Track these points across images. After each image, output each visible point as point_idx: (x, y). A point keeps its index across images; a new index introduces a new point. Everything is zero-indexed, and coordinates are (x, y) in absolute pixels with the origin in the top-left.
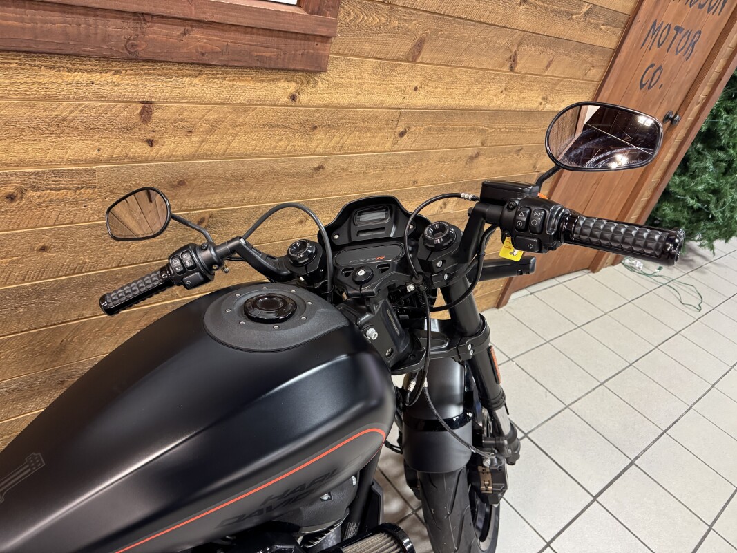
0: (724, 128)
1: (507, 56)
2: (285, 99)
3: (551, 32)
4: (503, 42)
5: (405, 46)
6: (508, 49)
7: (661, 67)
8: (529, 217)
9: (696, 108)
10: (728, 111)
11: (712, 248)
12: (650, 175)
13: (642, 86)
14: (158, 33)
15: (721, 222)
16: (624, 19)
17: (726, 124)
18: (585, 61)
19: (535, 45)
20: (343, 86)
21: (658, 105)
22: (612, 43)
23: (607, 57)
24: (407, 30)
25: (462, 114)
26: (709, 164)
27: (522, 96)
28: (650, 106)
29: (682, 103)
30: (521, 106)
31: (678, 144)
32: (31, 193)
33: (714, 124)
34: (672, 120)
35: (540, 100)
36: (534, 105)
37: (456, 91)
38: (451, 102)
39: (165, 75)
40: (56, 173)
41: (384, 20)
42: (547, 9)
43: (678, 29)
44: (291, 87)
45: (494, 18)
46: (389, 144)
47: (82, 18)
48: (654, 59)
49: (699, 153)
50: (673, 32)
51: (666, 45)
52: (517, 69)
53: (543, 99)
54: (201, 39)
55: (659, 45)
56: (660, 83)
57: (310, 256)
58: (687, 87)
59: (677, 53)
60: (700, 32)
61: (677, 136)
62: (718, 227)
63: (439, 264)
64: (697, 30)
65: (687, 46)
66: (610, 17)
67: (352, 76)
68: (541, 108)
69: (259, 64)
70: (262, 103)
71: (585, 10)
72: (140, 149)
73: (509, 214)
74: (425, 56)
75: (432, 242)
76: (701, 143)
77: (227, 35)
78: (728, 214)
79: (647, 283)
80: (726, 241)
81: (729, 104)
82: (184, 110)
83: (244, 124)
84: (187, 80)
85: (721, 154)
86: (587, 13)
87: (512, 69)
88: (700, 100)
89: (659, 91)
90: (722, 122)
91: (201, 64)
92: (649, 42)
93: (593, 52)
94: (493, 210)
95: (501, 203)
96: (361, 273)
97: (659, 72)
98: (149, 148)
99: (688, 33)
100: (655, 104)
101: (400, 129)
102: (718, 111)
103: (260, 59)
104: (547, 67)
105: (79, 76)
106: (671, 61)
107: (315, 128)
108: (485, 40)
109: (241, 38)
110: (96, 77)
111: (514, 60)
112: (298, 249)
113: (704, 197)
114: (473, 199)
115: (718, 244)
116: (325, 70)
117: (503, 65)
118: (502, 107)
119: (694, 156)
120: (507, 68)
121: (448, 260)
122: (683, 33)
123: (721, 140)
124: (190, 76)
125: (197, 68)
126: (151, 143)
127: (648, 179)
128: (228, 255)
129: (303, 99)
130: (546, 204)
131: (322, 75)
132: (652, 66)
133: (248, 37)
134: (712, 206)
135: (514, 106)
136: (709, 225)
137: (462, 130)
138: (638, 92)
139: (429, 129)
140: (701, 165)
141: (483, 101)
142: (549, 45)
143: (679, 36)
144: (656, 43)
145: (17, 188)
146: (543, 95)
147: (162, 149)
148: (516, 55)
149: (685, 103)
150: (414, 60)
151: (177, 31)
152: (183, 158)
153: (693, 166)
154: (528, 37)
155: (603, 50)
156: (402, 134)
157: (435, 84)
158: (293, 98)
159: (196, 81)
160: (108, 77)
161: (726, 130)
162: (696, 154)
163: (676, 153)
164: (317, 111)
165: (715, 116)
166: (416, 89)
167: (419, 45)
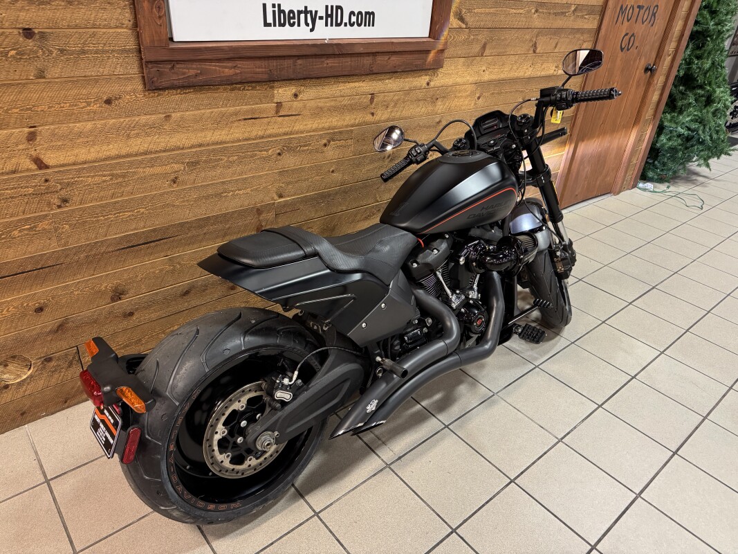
0: (698, 70)
1: (531, 45)
2: (424, 85)
3: (555, 26)
4: (528, 37)
5: (476, 48)
6: (531, 40)
7: (633, 34)
8: (561, 95)
9: (669, 59)
10: (699, 58)
11: (708, 166)
12: (643, 114)
13: (622, 49)
14: (381, 60)
15: (710, 143)
16: (600, 9)
17: (699, 68)
18: (579, 39)
19: (546, 35)
20: (449, 74)
21: (638, 60)
22: (594, 25)
23: (593, 35)
24: (478, 40)
25: (510, 82)
26: (692, 100)
27: (543, 67)
28: (632, 63)
29: (656, 57)
30: (543, 73)
31: (661, 88)
32: (332, 143)
33: (689, 69)
34: (651, 70)
35: (554, 68)
36: (551, 72)
37: (505, 70)
38: (502, 76)
39: (379, 80)
40: (340, 132)
41: (467, 37)
42: (550, 13)
43: (640, 7)
44: (427, 78)
45: (521, 25)
46: (472, 105)
47: (356, 58)
48: (627, 29)
49: (683, 94)
50: (637, 10)
51: (634, 19)
52: (538, 51)
53: (556, 67)
54: (395, 60)
55: (628, 21)
56: (636, 44)
57: (465, 143)
58: (657, 45)
59: (643, 23)
60: (657, 6)
61: (657, 82)
62: (709, 148)
63: (526, 131)
64: (655, 5)
65: (649, 18)
66: (590, 10)
67: (453, 68)
68: (555, 73)
69: (416, 68)
70: (415, 89)
71: (573, 9)
72: (369, 118)
73: (553, 98)
74: (487, 52)
75: (521, 122)
76: (683, 86)
77: (404, 56)
78: (715, 136)
79: (658, 197)
80: (718, 158)
81: (698, 52)
82: (385, 96)
83: (408, 100)
84: (387, 81)
85: (700, 92)
86: (575, 10)
87: (534, 52)
88: (670, 52)
89: (636, 51)
90: (694, 67)
91: (394, 72)
92: (620, 20)
93: (582, 33)
94: (547, 99)
95: (549, 95)
96: (492, 142)
97: (632, 38)
98: (372, 117)
99: (649, 8)
100: (635, 60)
101: (478, 95)
102: (691, 59)
103: (416, 66)
104: (555, 47)
105: (352, 85)
106: (640, 29)
107: (437, 99)
108: (517, 38)
109: (409, 57)
110: (357, 84)
111: (535, 46)
112: (458, 142)
113: (694, 126)
114: (537, 100)
115: (712, 161)
116: (442, 67)
117: (529, 50)
118: (532, 76)
119: (678, 96)
120: (531, 52)
121: (529, 129)
122: (644, 9)
123: (698, 81)
124: (388, 79)
125: (391, 74)
126: (373, 114)
127: (642, 117)
128: (429, 149)
129: (432, 84)
130: (567, 90)
131: (440, 70)
132: (627, 34)
133: (412, 56)
134: (700, 132)
135: (539, 74)
136: (701, 147)
137: (511, 92)
138: (620, 54)
139: (493, 94)
140: (685, 102)
141: (520, 73)
142: (555, 34)
143: (642, 12)
144: (626, 19)
145: (328, 140)
146: (555, 64)
147: (377, 118)
148: (536, 43)
149: (659, 55)
150: (482, 56)
151: (386, 58)
152: (384, 121)
153: (680, 104)
154: (542, 31)
155: (589, 31)
156: (479, 98)
157: (494, 67)
158: (428, 84)
159: (390, 81)
160: (361, 84)
161: (699, 72)
162: (680, 95)
163: (661, 95)
164: (438, 90)
165: (689, 63)
166: (484, 71)
167: (484, 47)
